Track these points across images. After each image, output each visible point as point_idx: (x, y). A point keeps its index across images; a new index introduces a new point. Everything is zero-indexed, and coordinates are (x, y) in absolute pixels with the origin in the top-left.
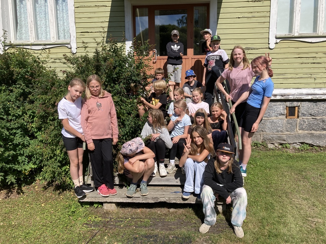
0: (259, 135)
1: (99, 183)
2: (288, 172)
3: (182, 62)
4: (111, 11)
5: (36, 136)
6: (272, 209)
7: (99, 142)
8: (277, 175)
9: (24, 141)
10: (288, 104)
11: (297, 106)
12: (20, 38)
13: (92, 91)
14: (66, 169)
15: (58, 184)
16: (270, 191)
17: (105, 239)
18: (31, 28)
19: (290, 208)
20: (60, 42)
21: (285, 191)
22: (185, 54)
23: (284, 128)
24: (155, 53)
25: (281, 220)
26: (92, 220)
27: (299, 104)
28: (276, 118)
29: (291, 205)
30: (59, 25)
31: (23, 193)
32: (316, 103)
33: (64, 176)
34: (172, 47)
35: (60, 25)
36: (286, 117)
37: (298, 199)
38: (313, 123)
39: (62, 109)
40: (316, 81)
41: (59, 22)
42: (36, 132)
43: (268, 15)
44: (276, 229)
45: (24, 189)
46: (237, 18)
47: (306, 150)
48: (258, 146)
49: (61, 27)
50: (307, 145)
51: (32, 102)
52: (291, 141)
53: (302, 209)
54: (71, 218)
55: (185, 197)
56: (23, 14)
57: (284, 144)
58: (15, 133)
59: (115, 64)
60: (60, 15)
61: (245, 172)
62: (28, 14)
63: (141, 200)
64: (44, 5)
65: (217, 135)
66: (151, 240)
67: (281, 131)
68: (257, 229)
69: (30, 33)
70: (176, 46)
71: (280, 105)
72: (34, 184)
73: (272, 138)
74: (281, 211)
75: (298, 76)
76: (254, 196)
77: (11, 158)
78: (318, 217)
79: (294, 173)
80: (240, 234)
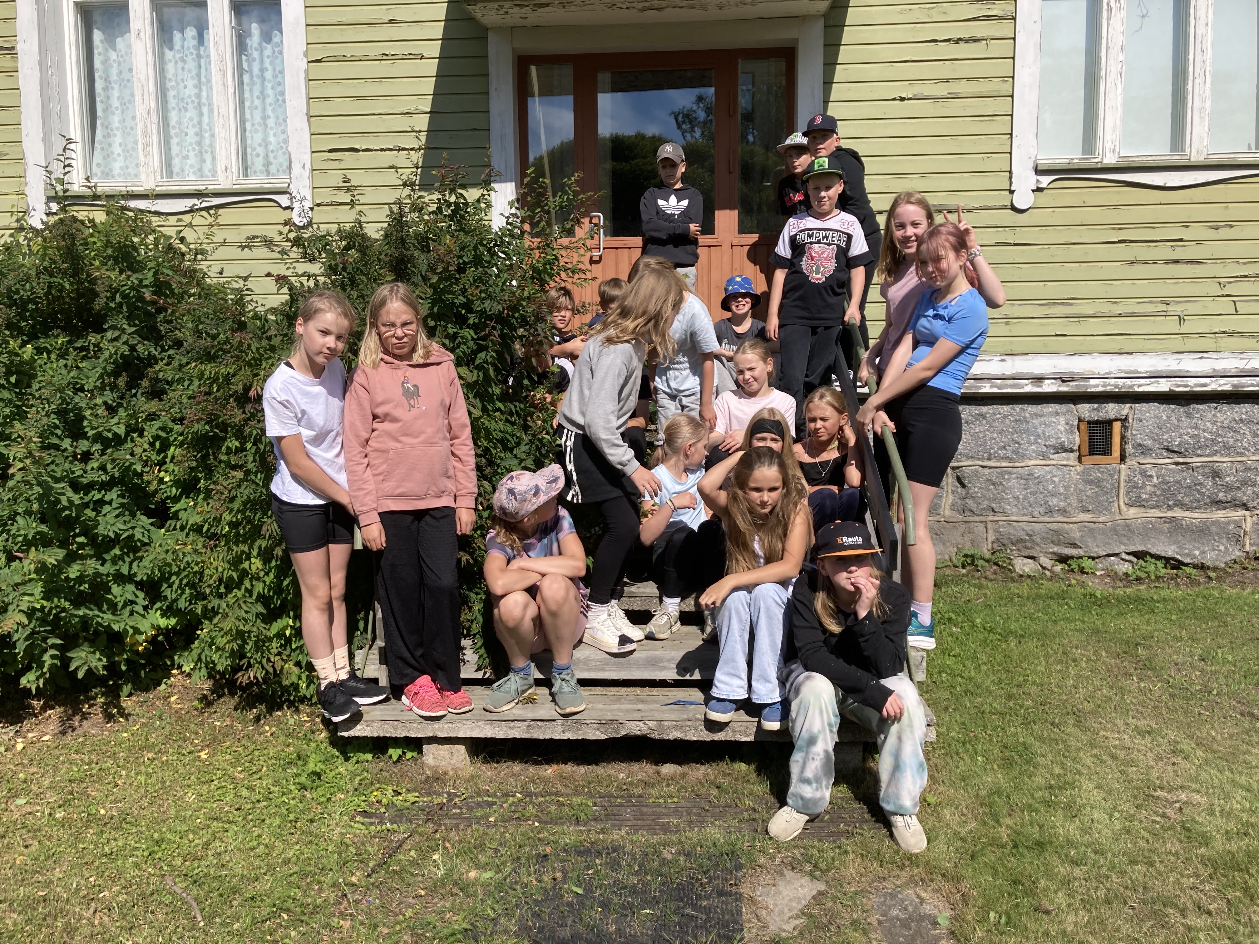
0: (982, 526)
1: (409, 671)
2: (1085, 648)
3: (697, 257)
4: (439, 76)
5: (177, 512)
6: (1028, 762)
7: (413, 522)
8: (1047, 656)
9: (133, 528)
10: (1086, 410)
11: (1117, 420)
12: (103, 172)
13: (387, 338)
14: (285, 628)
15: (255, 677)
16: (1021, 707)
17: (435, 861)
18: (145, 135)
19: (1088, 761)
20: (252, 183)
21: (1073, 706)
22: (708, 228)
23: (1073, 501)
24: (596, 225)
25: (1056, 796)
26: (385, 801)
27: (1125, 412)
28: (1043, 462)
29: (1095, 751)
30: (248, 126)
31: (127, 716)
32: (1186, 408)
33: (279, 654)
34: (661, 202)
35: (253, 125)
36: (1080, 461)
37: (1119, 732)
38: (1178, 482)
39: (280, 403)
40: (1185, 329)
41: (248, 116)
42: (176, 499)
43: (1005, 88)
44: (1041, 827)
45: (127, 703)
46: (894, 99)
47: (1153, 577)
48: (977, 566)
49: (256, 131)
50: (1158, 563)
51: (157, 393)
52: (1098, 546)
53: (1132, 763)
54: (308, 795)
55: (715, 716)
56: (116, 87)
57: (1072, 558)
58: (101, 503)
59: (460, 257)
60: (251, 90)
61: (929, 632)
62: (137, 85)
63: (560, 729)
64: (195, 52)
65: (828, 503)
66: (598, 861)
67: (1063, 511)
68: (973, 825)
69: (141, 153)
70: (673, 199)
71: (1057, 414)
72: (163, 686)
73: (1028, 535)
74: (1057, 770)
75: (1118, 310)
76: (964, 724)
77: (87, 586)
78: (1189, 787)
79: (1107, 652)
80: (912, 841)
